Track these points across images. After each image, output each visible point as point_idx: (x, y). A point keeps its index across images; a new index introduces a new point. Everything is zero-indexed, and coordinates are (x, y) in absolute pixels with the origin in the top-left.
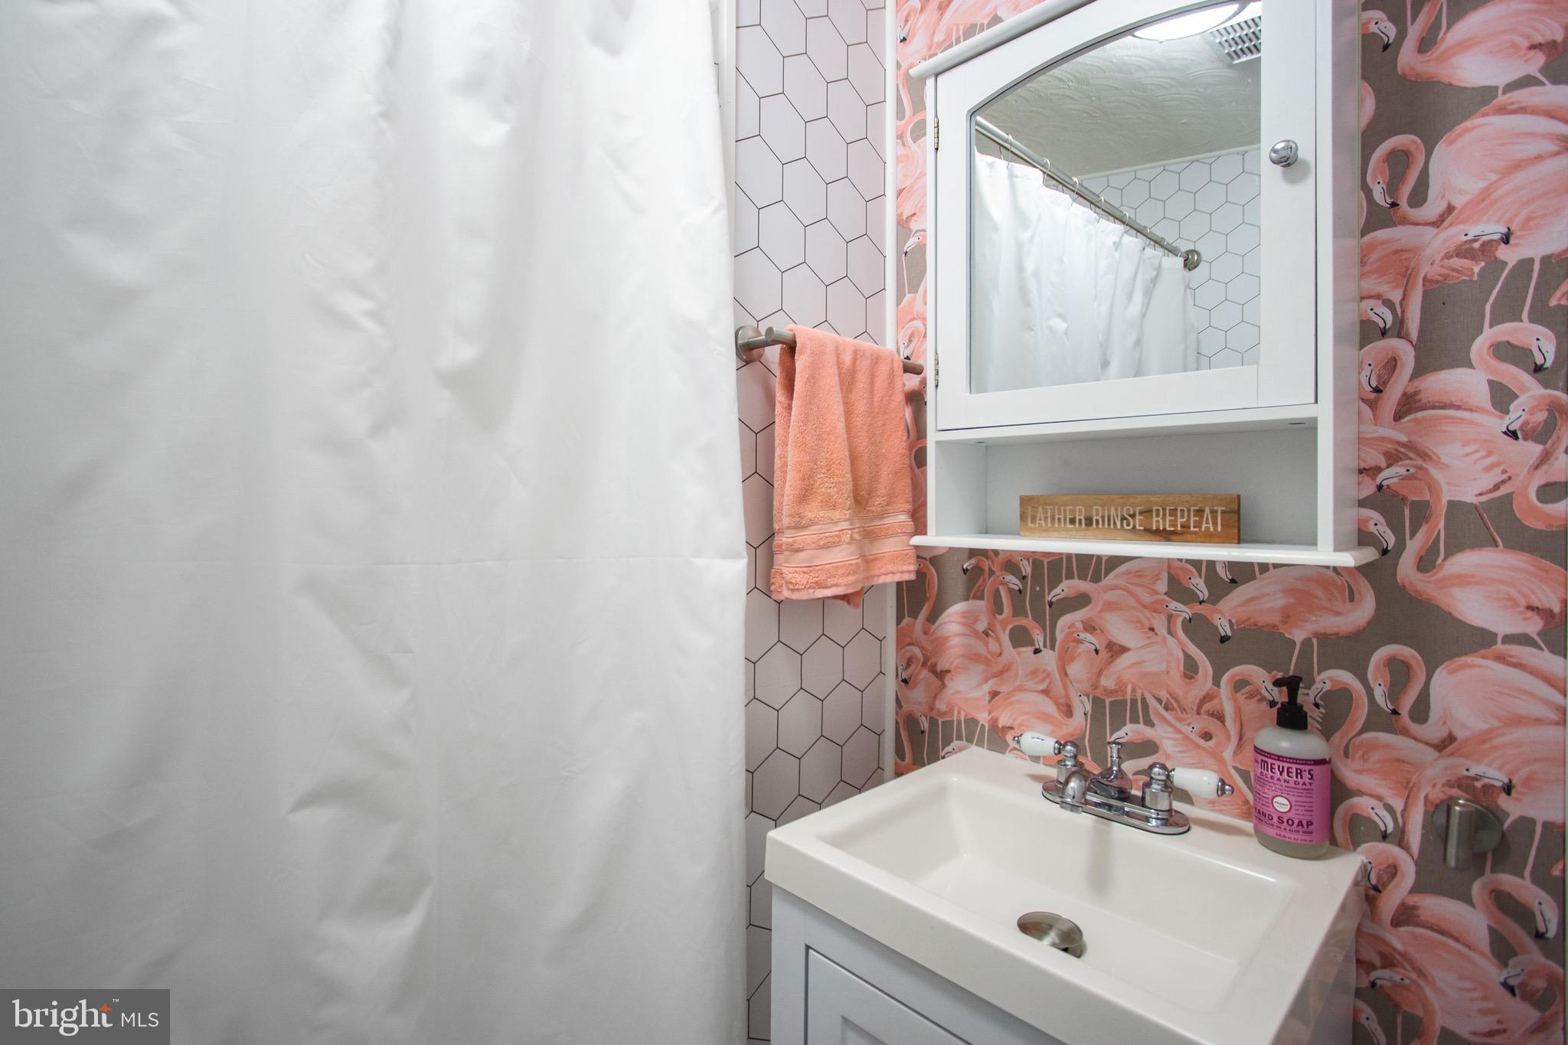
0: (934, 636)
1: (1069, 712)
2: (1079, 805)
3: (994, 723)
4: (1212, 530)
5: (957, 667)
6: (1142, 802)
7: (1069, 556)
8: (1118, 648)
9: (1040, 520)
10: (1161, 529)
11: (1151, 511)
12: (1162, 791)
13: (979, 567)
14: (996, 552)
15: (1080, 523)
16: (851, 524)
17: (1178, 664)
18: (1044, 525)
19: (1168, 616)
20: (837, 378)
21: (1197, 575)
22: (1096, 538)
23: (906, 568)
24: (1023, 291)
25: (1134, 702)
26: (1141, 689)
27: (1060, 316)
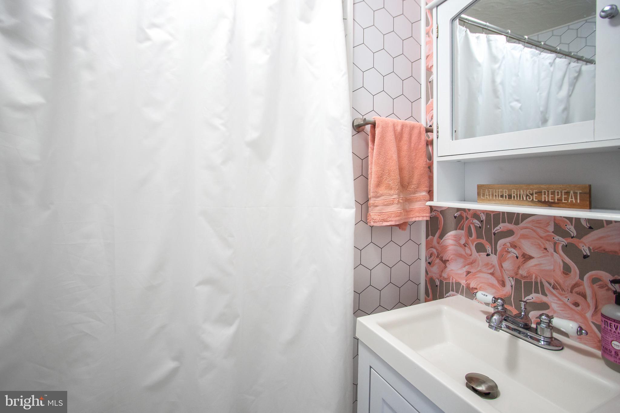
0: (442, 245)
1: (503, 284)
2: (498, 328)
3: (468, 285)
4: (574, 202)
5: (452, 259)
6: (535, 331)
7: (503, 213)
8: (528, 257)
9: (487, 195)
10: (547, 201)
11: (542, 192)
12: (546, 327)
13: (461, 216)
14: (469, 210)
15: (506, 197)
16: (398, 196)
17: (560, 267)
18: (488, 198)
19: (554, 243)
20: (393, 136)
21: (570, 224)
22: (513, 204)
23: (425, 215)
24: (495, 91)
25: (536, 283)
26: (540, 277)
27: (517, 101)
